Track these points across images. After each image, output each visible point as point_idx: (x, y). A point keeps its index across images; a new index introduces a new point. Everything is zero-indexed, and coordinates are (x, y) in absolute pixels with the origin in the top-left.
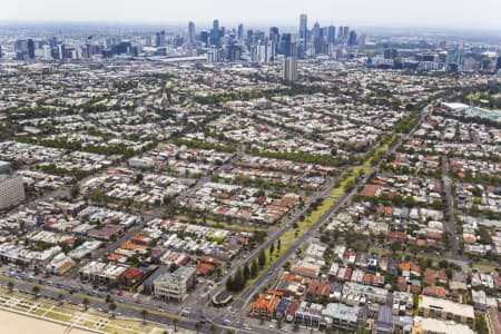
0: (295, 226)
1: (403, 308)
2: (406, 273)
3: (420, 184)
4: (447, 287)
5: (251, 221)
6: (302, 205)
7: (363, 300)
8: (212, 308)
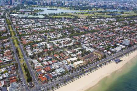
0: (20, 58)
1: (66, 63)
2: (57, 57)
3: (33, 37)
4: (66, 56)
5: (5, 63)
6: (13, 52)
7: (59, 66)
8: (31, 88)
